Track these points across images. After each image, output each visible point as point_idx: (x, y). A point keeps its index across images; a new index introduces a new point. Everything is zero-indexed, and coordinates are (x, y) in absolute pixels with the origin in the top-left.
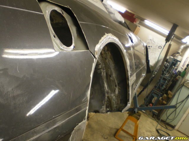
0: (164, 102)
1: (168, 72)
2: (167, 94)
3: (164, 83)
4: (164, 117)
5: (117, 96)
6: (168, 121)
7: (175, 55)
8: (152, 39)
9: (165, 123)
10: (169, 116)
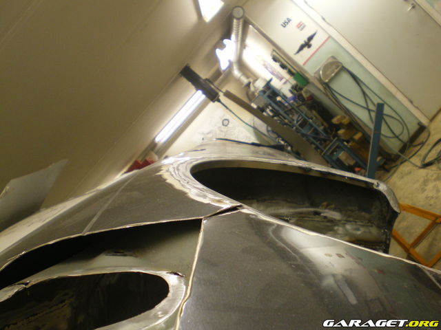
0: (358, 136)
1: (289, 113)
2: (338, 127)
3: (312, 126)
4: (394, 146)
5: (345, 218)
6: (405, 137)
7: (250, 93)
8: (202, 137)
9: (409, 147)
10: (393, 133)
